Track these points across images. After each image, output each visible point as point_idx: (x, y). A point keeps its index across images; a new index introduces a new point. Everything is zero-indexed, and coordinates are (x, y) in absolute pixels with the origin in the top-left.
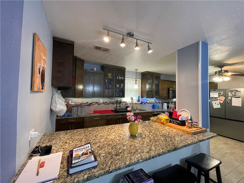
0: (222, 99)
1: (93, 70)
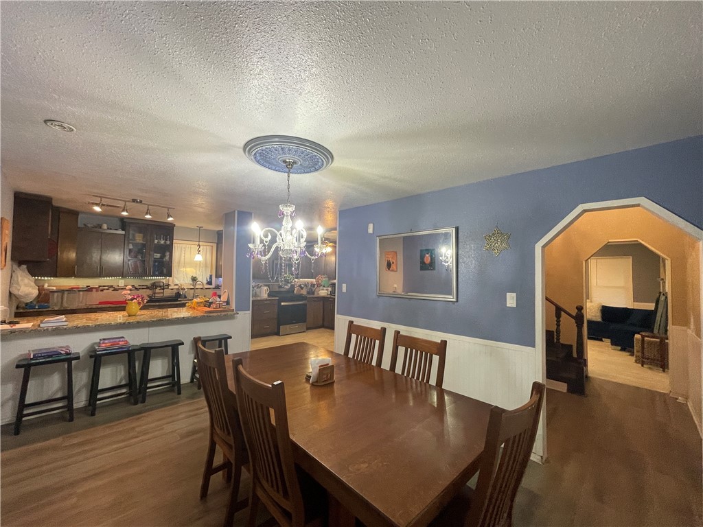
1: (100, 228)
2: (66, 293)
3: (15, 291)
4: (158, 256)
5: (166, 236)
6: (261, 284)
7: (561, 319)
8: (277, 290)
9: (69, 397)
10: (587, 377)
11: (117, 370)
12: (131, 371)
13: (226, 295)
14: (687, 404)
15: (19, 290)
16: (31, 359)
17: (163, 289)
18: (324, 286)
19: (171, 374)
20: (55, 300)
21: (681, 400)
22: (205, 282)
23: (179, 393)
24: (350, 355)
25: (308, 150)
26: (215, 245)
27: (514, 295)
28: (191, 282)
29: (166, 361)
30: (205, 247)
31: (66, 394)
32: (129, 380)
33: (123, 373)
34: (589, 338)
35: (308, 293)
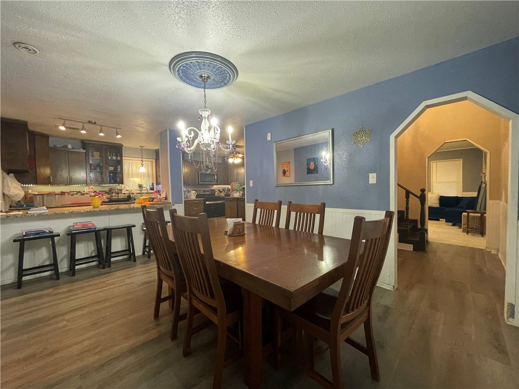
1: (67, 147)
2: (45, 195)
3: (6, 192)
4: (112, 168)
5: (117, 155)
6: (190, 190)
7: (409, 199)
8: (203, 193)
9: (55, 265)
10: (427, 241)
11: (88, 245)
12: (98, 246)
13: (164, 193)
14: (497, 254)
15: (10, 191)
16: (24, 236)
17: (118, 194)
18: (237, 191)
19: (128, 248)
20: (38, 201)
21: (493, 252)
22: (149, 188)
23: (135, 261)
24: (257, 222)
25: (219, 65)
26: (154, 161)
27: (375, 174)
28: (138, 188)
29: (123, 239)
30: (147, 162)
31: (53, 263)
32: (98, 253)
33: (93, 248)
34: (429, 219)
35: (226, 195)
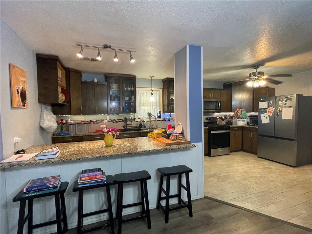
0: (271, 111)
1: (93, 81)
2: (77, 125)
4: (127, 99)
13: (179, 127)
16: (25, 193)
17: (132, 122)
18: (242, 118)
19: (141, 201)
22: (156, 116)
23: (149, 227)
26: (162, 90)
28: (148, 116)
30: (155, 92)
